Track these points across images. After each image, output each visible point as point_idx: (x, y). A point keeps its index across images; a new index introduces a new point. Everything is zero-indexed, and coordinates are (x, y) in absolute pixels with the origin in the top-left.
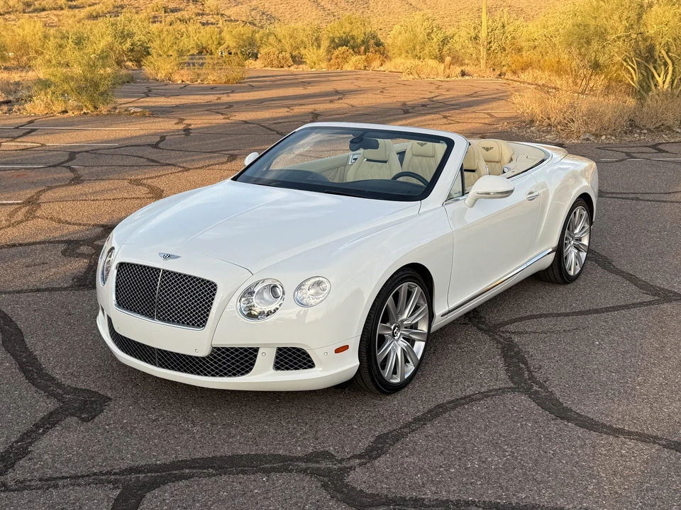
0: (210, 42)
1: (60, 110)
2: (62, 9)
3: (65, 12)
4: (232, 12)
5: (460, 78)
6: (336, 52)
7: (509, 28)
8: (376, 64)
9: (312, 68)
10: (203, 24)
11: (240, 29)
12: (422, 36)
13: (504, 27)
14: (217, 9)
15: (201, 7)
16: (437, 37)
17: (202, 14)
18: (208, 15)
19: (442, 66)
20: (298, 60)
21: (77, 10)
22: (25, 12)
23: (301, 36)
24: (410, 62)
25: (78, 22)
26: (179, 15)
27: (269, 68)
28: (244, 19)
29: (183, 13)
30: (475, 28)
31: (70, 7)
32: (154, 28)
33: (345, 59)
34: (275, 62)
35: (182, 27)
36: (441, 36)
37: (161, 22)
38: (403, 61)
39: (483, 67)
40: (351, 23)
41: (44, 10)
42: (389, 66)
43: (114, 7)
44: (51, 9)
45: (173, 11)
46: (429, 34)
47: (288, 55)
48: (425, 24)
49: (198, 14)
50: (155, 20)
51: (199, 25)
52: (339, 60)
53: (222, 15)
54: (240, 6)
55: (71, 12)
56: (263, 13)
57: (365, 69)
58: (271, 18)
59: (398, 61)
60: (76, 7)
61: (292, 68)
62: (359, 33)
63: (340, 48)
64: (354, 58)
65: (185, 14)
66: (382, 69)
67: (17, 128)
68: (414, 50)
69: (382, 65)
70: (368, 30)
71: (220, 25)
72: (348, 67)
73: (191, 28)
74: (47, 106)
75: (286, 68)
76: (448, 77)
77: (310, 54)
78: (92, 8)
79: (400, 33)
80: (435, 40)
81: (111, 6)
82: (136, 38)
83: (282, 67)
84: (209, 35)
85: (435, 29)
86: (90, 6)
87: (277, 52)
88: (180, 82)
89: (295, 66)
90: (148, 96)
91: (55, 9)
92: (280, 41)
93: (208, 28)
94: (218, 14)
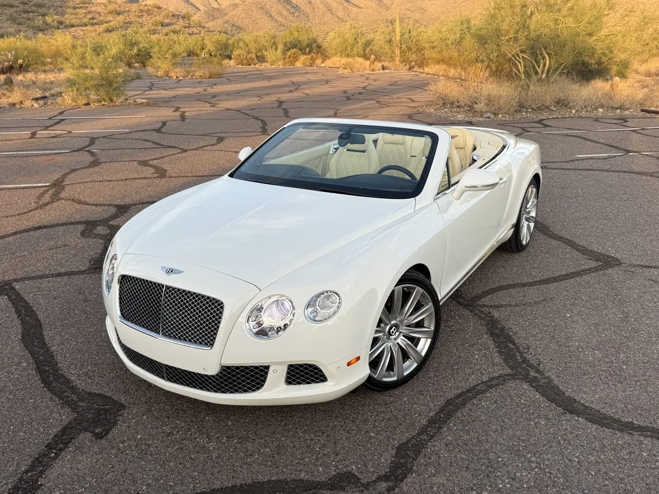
0: (195, 48)
1: (84, 102)
2: (86, 25)
3: (88, 28)
4: (210, 25)
5: (381, 71)
6: (289, 53)
7: (414, 34)
8: (319, 61)
9: (272, 65)
10: (190, 34)
11: (217, 37)
12: (351, 40)
13: (410, 32)
14: (200, 23)
15: (188, 22)
16: (361, 41)
17: (189, 27)
18: (194, 27)
19: (368, 62)
20: (261, 59)
21: (97, 26)
22: (59, 29)
23: (263, 42)
24: (344, 60)
25: (99, 35)
26: (172, 28)
27: (240, 66)
28: (219, 30)
29: (175, 26)
30: (389, 34)
31: (92, 24)
32: (154, 37)
33: (296, 58)
34: (245, 61)
35: (175, 37)
36: (364, 40)
37: (159, 34)
38: (339, 59)
39: (397, 62)
40: (298, 31)
41: (73, 26)
42: (328, 63)
43: (124, 23)
44: (78, 26)
45: (168, 25)
46: (355, 39)
47: (254, 56)
48: (352, 31)
49: (185, 27)
50: (154, 32)
51: (186, 35)
52: (292, 59)
53: (203, 27)
54: (216, 21)
55: (93, 28)
56: (233, 25)
57: (311, 66)
58: (239, 29)
59: (335, 59)
60: (96, 24)
61: (257, 66)
62: (304, 39)
63: (292, 50)
64: (303, 58)
65: (177, 27)
66: (323, 65)
67: (50, 118)
68: (346, 51)
69: (323, 62)
70: (311, 36)
71: (202, 34)
72: (298, 64)
73: (181, 37)
74: (74, 100)
75: (253, 66)
76: (373, 71)
77: (270, 55)
78: (108, 24)
79: (334, 38)
80: (360, 43)
81: (122, 23)
82: (141, 46)
83: (250, 65)
84: (194, 42)
85: (360, 35)
86: (106, 23)
87: (246, 54)
88: (175, 77)
89: (259, 64)
90: (151, 89)
91: (81, 26)
92: (247, 45)
93: (193, 37)
94: (200, 27)
